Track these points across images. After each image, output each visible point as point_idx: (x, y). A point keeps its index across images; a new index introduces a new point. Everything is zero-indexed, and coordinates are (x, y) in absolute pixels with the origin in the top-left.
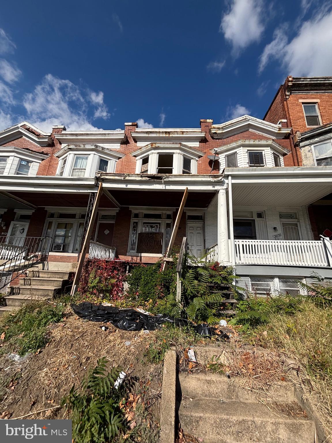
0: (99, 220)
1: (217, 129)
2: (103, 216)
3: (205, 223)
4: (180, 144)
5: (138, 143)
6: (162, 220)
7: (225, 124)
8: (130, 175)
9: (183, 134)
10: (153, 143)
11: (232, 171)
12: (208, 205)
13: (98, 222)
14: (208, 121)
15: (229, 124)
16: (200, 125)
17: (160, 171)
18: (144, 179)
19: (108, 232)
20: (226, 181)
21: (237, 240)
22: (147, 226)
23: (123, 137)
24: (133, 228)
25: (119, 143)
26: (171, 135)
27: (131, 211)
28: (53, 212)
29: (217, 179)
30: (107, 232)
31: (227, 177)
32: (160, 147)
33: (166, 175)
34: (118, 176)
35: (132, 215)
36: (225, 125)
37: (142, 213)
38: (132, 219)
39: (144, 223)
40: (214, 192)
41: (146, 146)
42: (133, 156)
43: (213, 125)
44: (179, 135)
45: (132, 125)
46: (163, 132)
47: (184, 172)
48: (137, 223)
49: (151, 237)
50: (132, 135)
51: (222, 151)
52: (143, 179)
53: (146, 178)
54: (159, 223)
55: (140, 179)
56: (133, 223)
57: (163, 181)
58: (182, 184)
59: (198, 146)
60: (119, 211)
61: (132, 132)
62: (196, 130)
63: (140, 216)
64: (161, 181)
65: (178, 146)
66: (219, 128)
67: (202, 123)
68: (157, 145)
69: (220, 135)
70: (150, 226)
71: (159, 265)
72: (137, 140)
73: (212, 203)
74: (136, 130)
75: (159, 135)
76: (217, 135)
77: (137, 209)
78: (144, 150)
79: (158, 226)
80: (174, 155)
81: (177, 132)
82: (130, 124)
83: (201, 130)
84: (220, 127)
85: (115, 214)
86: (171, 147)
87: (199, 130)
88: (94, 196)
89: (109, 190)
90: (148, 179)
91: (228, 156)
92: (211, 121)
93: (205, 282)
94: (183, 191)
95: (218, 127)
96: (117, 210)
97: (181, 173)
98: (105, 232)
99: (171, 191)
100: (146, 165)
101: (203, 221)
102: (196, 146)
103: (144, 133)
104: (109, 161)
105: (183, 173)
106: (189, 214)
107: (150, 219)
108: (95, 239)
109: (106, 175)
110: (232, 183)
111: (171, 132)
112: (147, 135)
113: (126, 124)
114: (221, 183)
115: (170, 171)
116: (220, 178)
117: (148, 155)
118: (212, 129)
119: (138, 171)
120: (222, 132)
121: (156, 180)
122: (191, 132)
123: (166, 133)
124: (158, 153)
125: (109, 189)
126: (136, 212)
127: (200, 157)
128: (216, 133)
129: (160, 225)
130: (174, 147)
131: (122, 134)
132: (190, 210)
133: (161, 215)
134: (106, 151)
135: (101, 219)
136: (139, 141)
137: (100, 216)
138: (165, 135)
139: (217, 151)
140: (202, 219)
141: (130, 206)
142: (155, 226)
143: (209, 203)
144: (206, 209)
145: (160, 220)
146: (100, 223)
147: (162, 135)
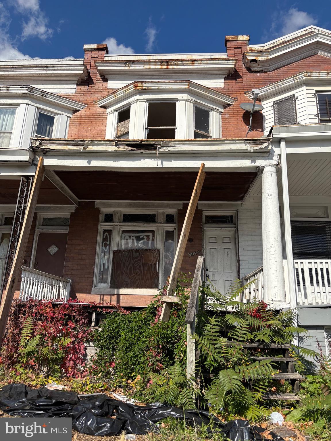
0: (38, 229)
1: (257, 52)
2: (45, 219)
3: (237, 229)
4: (189, 82)
5: (109, 82)
6: (157, 225)
7: (273, 43)
8: (96, 142)
9: (193, 64)
10: (138, 82)
11: (287, 132)
12: (243, 197)
13: (36, 232)
14: (241, 39)
15: (280, 42)
16: (226, 46)
17: (151, 134)
18: (122, 149)
19: (56, 249)
20: (277, 150)
21: (299, 261)
22: (130, 237)
23: (82, 72)
24: (103, 241)
25: (73, 82)
26: (170, 67)
27: (98, 210)
29: (260, 147)
30: (53, 250)
31: (278, 142)
32: (151, 89)
33: (163, 141)
34: (74, 145)
35: (102, 217)
36: (272, 45)
37: (120, 212)
38: (101, 225)
39: (124, 232)
40: (254, 170)
41: (125, 87)
42: (101, 107)
43: (250, 46)
44: (186, 67)
45: (98, 49)
46: (155, 61)
47: (196, 135)
48: (110, 232)
49: (136, 258)
50: (99, 68)
51: (269, 93)
52: (120, 149)
53: (126, 147)
54: (153, 232)
55: (114, 148)
56: (102, 231)
57: (157, 154)
58: (193, 157)
59: (222, 85)
60: (76, 209)
61: (98, 63)
62: (217, 57)
63: (116, 218)
64: (154, 151)
65: (184, 86)
66: (261, 52)
67: (228, 43)
68: (146, 86)
69: (263, 64)
70: (134, 238)
71: (154, 311)
72: (108, 77)
73: (252, 191)
74: (106, 59)
75: (148, 67)
76: (257, 64)
77: (109, 206)
78: (120, 94)
79: (151, 237)
80: (178, 104)
81: (182, 60)
82: (95, 46)
83: (226, 57)
84: (262, 48)
85: (69, 217)
86: (172, 89)
87: (224, 57)
88: (28, 182)
89: (56, 172)
90: (129, 148)
91: (278, 103)
92: (245, 38)
93: (240, 341)
94: (196, 171)
95: (260, 48)
96: (72, 207)
97: (192, 137)
98: (50, 250)
99: (173, 171)
100: (126, 122)
101: (234, 225)
102: (218, 85)
103: (120, 63)
104: (56, 118)
105: (195, 137)
106: (207, 212)
107: (134, 224)
108: (31, 263)
109: (51, 144)
110: (287, 154)
111: (171, 60)
112: (127, 68)
113: (86, 46)
114: (266, 154)
115: (171, 134)
116: (265, 145)
117: (129, 105)
118: (248, 52)
119: (110, 134)
120: (266, 58)
121: (144, 151)
122: (209, 60)
123: (162, 62)
124: (147, 100)
125: (56, 169)
126: (109, 211)
127: (226, 106)
128: (254, 61)
129: (154, 236)
130: (178, 89)
131: (79, 65)
132: (209, 206)
133: (155, 215)
134: (50, 98)
135: (43, 225)
136: (112, 77)
137: (40, 221)
138: (159, 67)
139: (258, 94)
140: (232, 222)
141: (96, 201)
142: (145, 237)
143: (246, 192)
144: (239, 202)
145: (154, 225)
146: (41, 234)
147: (154, 67)
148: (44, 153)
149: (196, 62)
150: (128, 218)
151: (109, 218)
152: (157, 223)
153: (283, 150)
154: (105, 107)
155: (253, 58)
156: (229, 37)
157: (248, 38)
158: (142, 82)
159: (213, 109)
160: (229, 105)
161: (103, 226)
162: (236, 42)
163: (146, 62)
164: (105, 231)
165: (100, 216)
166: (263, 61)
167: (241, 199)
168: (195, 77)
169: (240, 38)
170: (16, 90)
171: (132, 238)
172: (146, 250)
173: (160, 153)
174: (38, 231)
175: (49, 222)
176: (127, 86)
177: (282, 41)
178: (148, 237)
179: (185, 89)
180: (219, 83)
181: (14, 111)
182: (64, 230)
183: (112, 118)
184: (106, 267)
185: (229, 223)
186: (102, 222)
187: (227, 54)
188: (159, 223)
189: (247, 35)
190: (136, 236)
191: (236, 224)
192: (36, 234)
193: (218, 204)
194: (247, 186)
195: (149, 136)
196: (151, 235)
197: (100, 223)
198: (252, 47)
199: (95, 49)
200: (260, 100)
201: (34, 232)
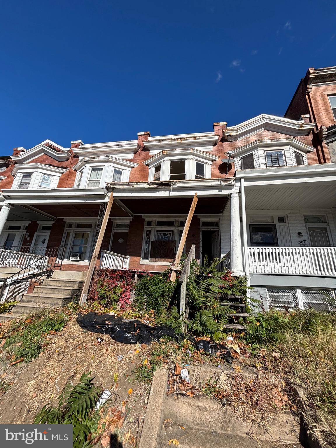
0: (113, 229)
1: (231, 131)
2: (117, 225)
3: (220, 229)
4: (192, 149)
5: (150, 151)
6: (175, 227)
7: (240, 126)
8: (138, 183)
9: (195, 139)
11: (245, 174)
14: (222, 124)
16: (214, 128)
18: (152, 186)
19: (123, 241)
20: (237, 184)
21: (252, 247)
22: (160, 234)
23: (136, 147)
24: (147, 235)
25: (132, 152)
26: (182, 141)
27: (144, 219)
28: (70, 222)
29: (228, 182)
30: (121, 241)
31: (239, 180)
32: (172, 154)
33: (174, 181)
34: (127, 185)
37: (155, 220)
39: (157, 231)
40: (226, 196)
42: (146, 165)
44: (191, 141)
45: (145, 135)
46: (175, 139)
47: (197, 177)
48: (150, 231)
49: (164, 245)
50: (145, 144)
51: (238, 153)
53: (154, 185)
54: (172, 231)
55: (148, 186)
57: (171, 188)
58: (191, 189)
59: (212, 150)
60: (133, 219)
61: (145, 142)
62: (208, 134)
63: (153, 224)
64: (168, 187)
65: (189, 151)
66: (233, 130)
68: (169, 152)
72: (150, 149)
74: (149, 139)
75: (170, 142)
76: (231, 137)
77: (150, 217)
78: (155, 158)
80: (186, 161)
81: (189, 138)
82: (143, 133)
83: (214, 134)
85: (129, 223)
86: (183, 153)
87: (212, 134)
88: (104, 205)
89: (120, 200)
90: (156, 186)
91: (243, 158)
94: (192, 197)
96: (130, 218)
97: (194, 178)
98: (119, 241)
100: (158, 172)
101: (218, 227)
102: (209, 150)
103: (156, 141)
104: (123, 171)
106: (203, 220)
107: (162, 227)
108: (110, 248)
109: (115, 185)
110: (245, 186)
111: (184, 138)
112: (160, 143)
113: (139, 134)
114: (231, 186)
115: (183, 177)
116: (231, 181)
117: (160, 163)
118: (225, 131)
119: (151, 179)
120: (236, 133)
121: (164, 187)
122: (204, 136)
123: (178, 139)
124: (170, 160)
125: (119, 198)
126: (149, 220)
129: (173, 233)
130: (186, 153)
131: (135, 144)
132: (204, 216)
133: (174, 222)
134: (119, 161)
135: (116, 228)
136: (152, 149)
137: (114, 225)
138: (177, 142)
139: (231, 153)
140: (217, 226)
141: (143, 214)
142: (169, 234)
143: (224, 208)
144: (221, 214)
145: (173, 227)
146: (115, 232)
147: (174, 142)
148: (113, 190)
149: (196, 138)
150: (160, 224)
151: (149, 224)
152: (175, 226)
153: (244, 184)
154: (148, 165)
155: (229, 134)
156: (215, 124)
157: (226, 123)
158: (166, 151)
159: (206, 163)
160: (215, 160)
161: (147, 228)
162: (219, 126)
163: (170, 140)
164: (147, 231)
165: (145, 223)
166: (235, 136)
167: (222, 212)
168: (197, 146)
169: (222, 123)
170: (102, 158)
171: (161, 234)
172: (169, 241)
173: (173, 188)
174: (113, 231)
175: (119, 226)
176: (159, 153)
177: (246, 124)
178: (170, 234)
179: (190, 153)
180: (210, 148)
181: (102, 169)
182: (126, 231)
183: (152, 171)
184: (148, 250)
185: (215, 226)
187: (214, 132)
189: (225, 122)
190: (163, 234)
191: (219, 226)
192: (112, 232)
193: (209, 215)
194: (224, 205)
195: (171, 179)
196: (171, 233)
197: (145, 227)
198: (228, 128)
199: (143, 135)
200: (233, 157)
201: (111, 232)
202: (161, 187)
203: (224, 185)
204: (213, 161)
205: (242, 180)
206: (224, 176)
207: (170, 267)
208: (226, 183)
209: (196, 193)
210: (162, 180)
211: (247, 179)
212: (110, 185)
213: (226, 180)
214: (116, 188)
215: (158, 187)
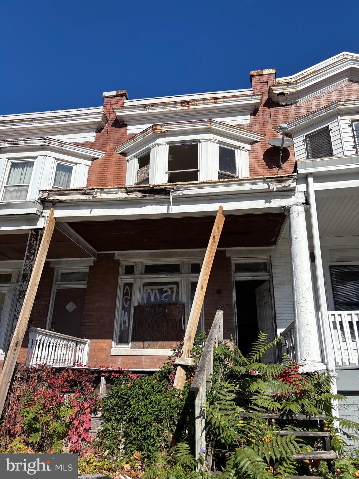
0: (55, 285)
1: (285, 85)
2: (63, 274)
3: (272, 278)
4: (211, 121)
5: (129, 127)
6: (181, 275)
7: (302, 74)
8: (105, 190)
9: (215, 103)
10: (156, 126)
11: (314, 166)
12: (276, 241)
13: (53, 288)
14: (267, 73)
15: (309, 72)
16: (251, 81)
17: (172, 178)
18: (133, 195)
19: (74, 307)
21: (336, 313)
22: (152, 290)
23: (100, 120)
24: (124, 294)
25: (92, 131)
26: (191, 107)
27: (118, 262)
29: (284, 184)
30: (71, 307)
32: (171, 131)
33: (176, 185)
34: (82, 194)
35: (122, 270)
36: (301, 77)
37: (142, 263)
38: (121, 278)
39: (146, 284)
41: (144, 131)
42: (120, 154)
43: (277, 79)
44: (208, 106)
45: (117, 96)
46: (175, 103)
47: (221, 176)
48: (130, 285)
49: (160, 313)
50: (117, 114)
51: (300, 127)
53: (138, 193)
54: (177, 283)
56: (123, 285)
58: (210, 200)
59: (248, 122)
60: (95, 262)
61: (117, 109)
62: (242, 93)
63: (137, 270)
65: (205, 126)
66: (288, 84)
67: (253, 78)
68: (164, 128)
69: (291, 97)
70: (157, 291)
72: (128, 123)
73: (283, 234)
74: (125, 104)
75: (168, 109)
76: (284, 98)
77: (129, 256)
78: (139, 140)
79: (175, 289)
80: (200, 145)
81: (203, 100)
82: (114, 93)
83: (252, 92)
84: (290, 80)
85: (87, 270)
86: (193, 129)
87: (248, 93)
90: (141, 195)
91: (311, 137)
92: (272, 71)
94: (213, 214)
95: (287, 81)
96: (90, 261)
97: (215, 178)
98: (67, 307)
100: (146, 168)
101: (267, 274)
102: (243, 122)
103: (139, 107)
104: (74, 167)
105: (219, 178)
106: (237, 260)
107: (156, 276)
108: (48, 322)
109: (59, 195)
110: (316, 191)
111: (193, 100)
112: (147, 112)
113: (105, 94)
115: (194, 176)
116: (290, 182)
117: (149, 150)
118: (274, 86)
119: (131, 180)
120: (294, 90)
121: (156, 196)
122: (232, 97)
123: (182, 103)
124: (168, 143)
126: (129, 262)
128: (282, 94)
129: (178, 288)
130: (199, 129)
131: (97, 113)
132: (239, 252)
133: (179, 265)
134: (67, 148)
135: (60, 281)
136: (131, 123)
137: (57, 275)
138: (180, 108)
139: (286, 128)
140: (266, 270)
141: (116, 252)
142: (169, 290)
143: (277, 235)
144: (273, 247)
145: (178, 275)
146: (58, 290)
147: (175, 109)
148: (53, 205)
149: (218, 100)
150: (150, 269)
151: (130, 270)
152: (181, 273)
153: (314, 186)
154: (124, 154)
155: (281, 91)
156: (253, 72)
157: (274, 71)
158: (160, 125)
159: (238, 148)
160: (256, 142)
161: (124, 279)
162: (262, 77)
163: (166, 104)
164: (126, 285)
165: (120, 268)
166: (291, 94)
167: (274, 243)
168: (219, 115)
169: (266, 71)
170: (33, 142)
171: (154, 291)
172: (170, 304)
173: (174, 198)
174: (55, 288)
175: (66, 277)
176: (146, 130)
177: (312, 71)
178: (172, 289)
179: (207, 128)
180: (246, 119)
181: (31, 164)
182: (82, 285)
183: (133, 165)
184: (127, 325)
185: (262, 271)
186: (122, 275)
187: (252, 89)
188: (184, 273)
189: (273, 68)
190: (158, 289)
191: (269, 272)
192: (53, 290)
193: (249, 250)
194: (277, 229)
195: (170, 180)
196: (175, 287)
197: (120, 276)
198: (279, 80)
199: (114, 96)
200: (289, 135)
201: (51, 289)
202: (150, 197)
203: (275, 189)
204: (252, 143)
205: (311, 180)
206: (275, 172)
207: (173, 359)
208: (279, 186)
209: (221, 207)
210: (152, 183)
211: (319, 177)
212: (48, 194)
213: (278, 180)
214: (60, 201)
215: (145, 197)
